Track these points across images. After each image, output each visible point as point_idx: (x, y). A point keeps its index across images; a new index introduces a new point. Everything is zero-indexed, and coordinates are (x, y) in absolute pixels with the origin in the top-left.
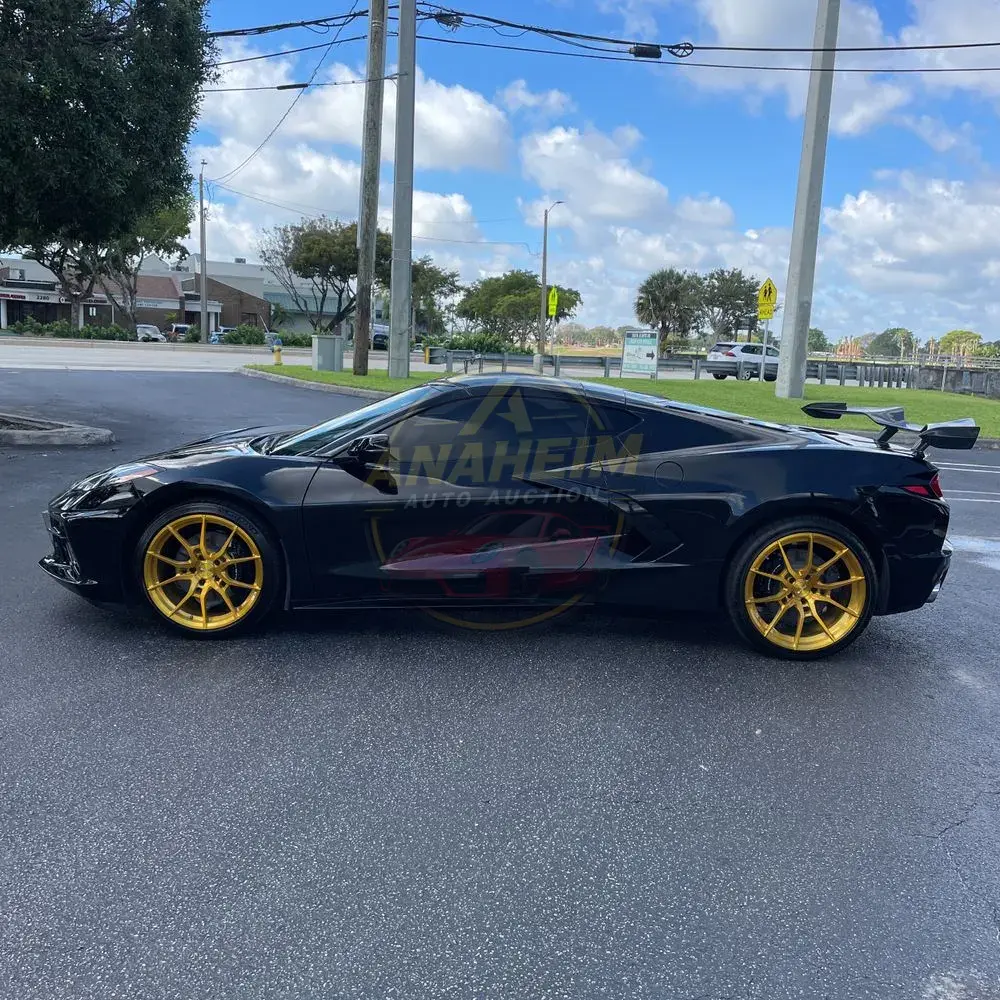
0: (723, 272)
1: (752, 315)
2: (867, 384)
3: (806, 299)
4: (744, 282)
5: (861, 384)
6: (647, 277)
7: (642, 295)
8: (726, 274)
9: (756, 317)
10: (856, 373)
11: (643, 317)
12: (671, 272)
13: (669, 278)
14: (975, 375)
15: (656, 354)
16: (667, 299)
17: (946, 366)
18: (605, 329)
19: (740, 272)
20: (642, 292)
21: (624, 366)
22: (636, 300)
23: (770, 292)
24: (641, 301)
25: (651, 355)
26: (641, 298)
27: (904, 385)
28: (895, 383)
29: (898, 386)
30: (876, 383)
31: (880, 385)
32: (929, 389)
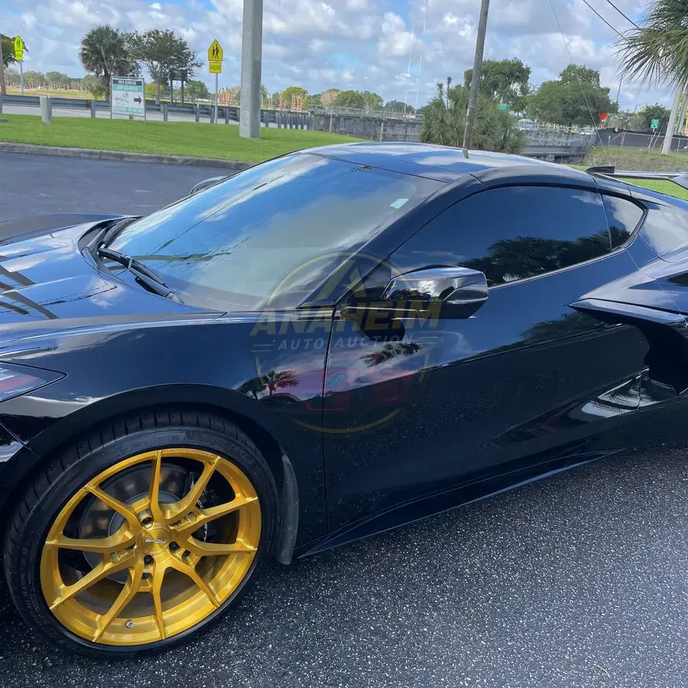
0: (157, 32)
1: (184, 68)
2: (283, 126)
3: (257, 58)
4: (176, 41)
5: (279, 126)
6: (88, 31)
7: (85, 47)
8: (161, 34)
9: (186, 70)
10: (275, 117)
11: (89, 66)
12: (107, 28)
13: (106, 34)
14: (348, 121)
15: (142, 98)
16: (107, 52)
17: (331, 114)
18: (35, 74)
19: (172, 33)
20: (86, 45)
21: (113, 108)
22: (81, 51)
23: (217, 52)
24: (85, 52)
25: (138, 100)
26: (84, 49)
27: (305, 127)
28: (300, 126)
29: (302, 128)
30: (288, 126)
31: (291, 127)
32: (321, 130)
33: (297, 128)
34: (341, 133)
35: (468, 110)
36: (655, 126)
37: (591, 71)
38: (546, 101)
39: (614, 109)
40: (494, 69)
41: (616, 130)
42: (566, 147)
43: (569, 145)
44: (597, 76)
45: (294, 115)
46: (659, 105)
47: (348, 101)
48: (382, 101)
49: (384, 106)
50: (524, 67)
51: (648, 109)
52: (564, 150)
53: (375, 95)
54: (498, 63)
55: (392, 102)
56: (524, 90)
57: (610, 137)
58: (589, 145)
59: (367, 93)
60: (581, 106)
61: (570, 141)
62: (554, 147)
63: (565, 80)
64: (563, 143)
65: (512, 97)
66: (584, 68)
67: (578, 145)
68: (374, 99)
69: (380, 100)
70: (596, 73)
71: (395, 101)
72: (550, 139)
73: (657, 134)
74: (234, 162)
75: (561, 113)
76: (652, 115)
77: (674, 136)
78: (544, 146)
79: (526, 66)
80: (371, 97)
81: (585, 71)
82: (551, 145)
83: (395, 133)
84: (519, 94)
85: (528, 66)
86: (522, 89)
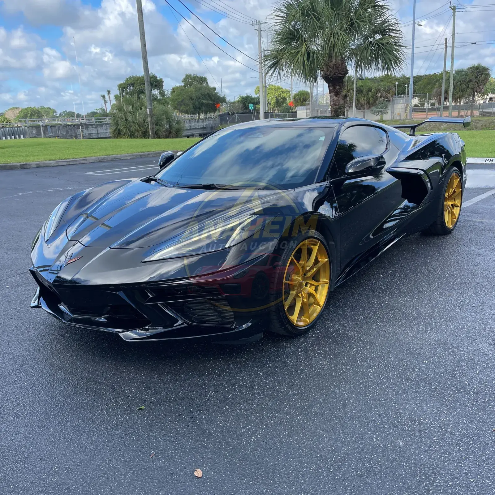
14: (53, 128)
17: (41, 124)
27: (22, 136)
28: (17, 136)
29: (20, 137)
30: (9, 137)
31: (11, 138)
32: (35, 137)
33: (15, 138)
34: (50, 137)
35: (148, 110)
36: (252, 108)
37: (201, 78)
38: (180, 100)
39: (223, 100)
40: (138, 82)
41: (230, 114)
42: (204, 128)
43: (205, 126)
44: (205, 80)
45: (11, 129)
46: (248, 95)
47: (29, 115)
48: (56, 112)
49: (58, 115)
50: (158, 78)
51: (243, 98)
52: (202, 130)
53: (50, 108)
54: (139, 78)
55: (64, 112)
56: (162, 94)
57: (228, 118)
58: (217, 125)
59: (42, 108)
60: (203, 101)
61: (205, 124)
62: (196, 129)
63: (186, 85)
64: (201, 125)
65: (155, 99)
66: (197, 76)
67: (210, 126)
68: (49, 112)
69: (54, 111)
70: (205, 78)
71: (66, 111)
72: (193, 124)
73: (254, 113)
74: (18, 164)
75: (191, 106)
76: (245, 102)
77: (265, 113)
78: (190, 129)
79: (160, 77)
80: (46, 110)
81: (198, 78)
82: (194, 128)
83: (89, 133)
84: (159, 97)
85: (161, 78)
86: (160, 93)
